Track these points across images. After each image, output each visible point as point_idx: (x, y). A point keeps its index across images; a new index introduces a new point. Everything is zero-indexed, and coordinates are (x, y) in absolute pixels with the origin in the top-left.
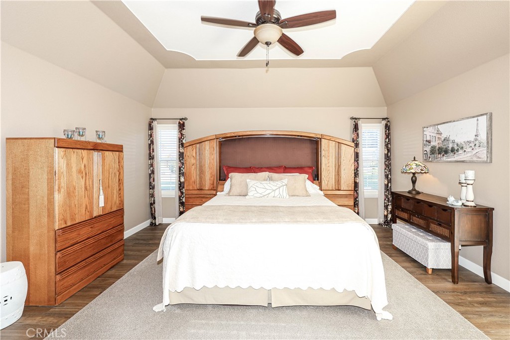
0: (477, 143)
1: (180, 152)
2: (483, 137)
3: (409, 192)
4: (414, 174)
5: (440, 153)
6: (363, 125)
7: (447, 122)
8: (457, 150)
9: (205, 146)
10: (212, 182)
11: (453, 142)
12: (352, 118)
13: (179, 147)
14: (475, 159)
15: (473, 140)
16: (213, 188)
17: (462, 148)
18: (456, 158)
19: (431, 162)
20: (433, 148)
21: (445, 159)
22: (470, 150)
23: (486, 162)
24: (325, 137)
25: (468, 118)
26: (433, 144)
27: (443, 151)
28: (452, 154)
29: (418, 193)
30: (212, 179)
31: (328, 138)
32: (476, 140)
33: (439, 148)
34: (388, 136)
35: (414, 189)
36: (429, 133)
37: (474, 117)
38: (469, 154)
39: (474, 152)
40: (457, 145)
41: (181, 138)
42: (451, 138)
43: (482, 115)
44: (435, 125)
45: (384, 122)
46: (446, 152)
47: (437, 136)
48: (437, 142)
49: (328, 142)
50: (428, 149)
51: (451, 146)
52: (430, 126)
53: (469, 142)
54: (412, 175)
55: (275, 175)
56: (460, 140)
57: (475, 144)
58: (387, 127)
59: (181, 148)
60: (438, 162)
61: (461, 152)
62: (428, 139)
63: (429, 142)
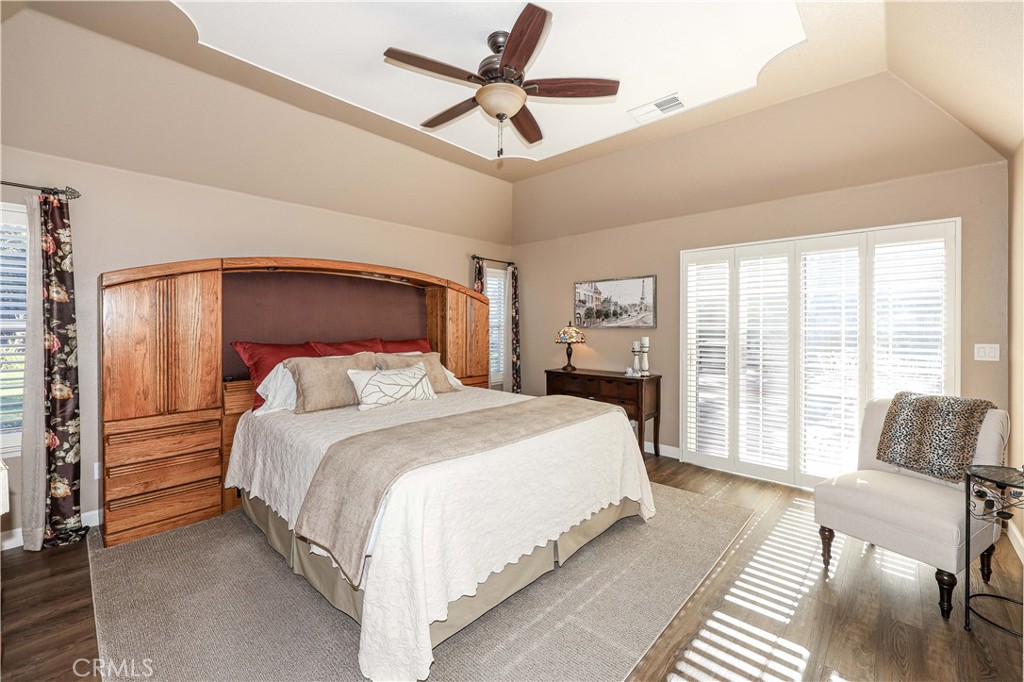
0: (643, 306)
1: (48, 300)
2: (649, 300)
3: (564, 368)
4: (569, 344)
5: (598, 317)
6: (488, 270)
7: (608, 280)
8: (621, 314)
9: (187, 285)
10: (208, 389)
11: (616, 304)
12: (474, 257)
13: (47, 285)
14: (641, 324)
15: (638, 303)
16: (214, 402)
17: (626, 312)
18: (620, 323)
19: (587, 327)
20: (589, 310)
21: (605, 324)
22: (635, 314)
23: (651, 328)
24: (452, 286)
25: (633, 278)
26: (588, 305)
27: (603, 314)
28: (614, 318)
29: (574, 369)
30: (211, 378)
31: (457, 287)
32: (642, 303)
33: (598, 311)
34: (515, 287)
35: (569, 365)
36: (583, 291)
37: (639, 278)
38: (634, 319)
39: (640, 317)
40: (621, 308)
41: (55, 254)
42: (614, 300)
43: (648, 277)
44: (591, 282)
45: (510, 269)
46: (607, 316)
47: (595, 296)
48: (594, 304)
49: (457, 295)
50: (582, 311)
51: (612, 308)
52: (586, 282)
53: (635, 305)
54: (567, 346)
55: (391, 358)
56: (624, 302)
57: (640, 307)
58: (515, 277)
59: (53, 289)
60: (596, 328)
61: (625, 316)
62: (582, 298)
63: (584, 302)
